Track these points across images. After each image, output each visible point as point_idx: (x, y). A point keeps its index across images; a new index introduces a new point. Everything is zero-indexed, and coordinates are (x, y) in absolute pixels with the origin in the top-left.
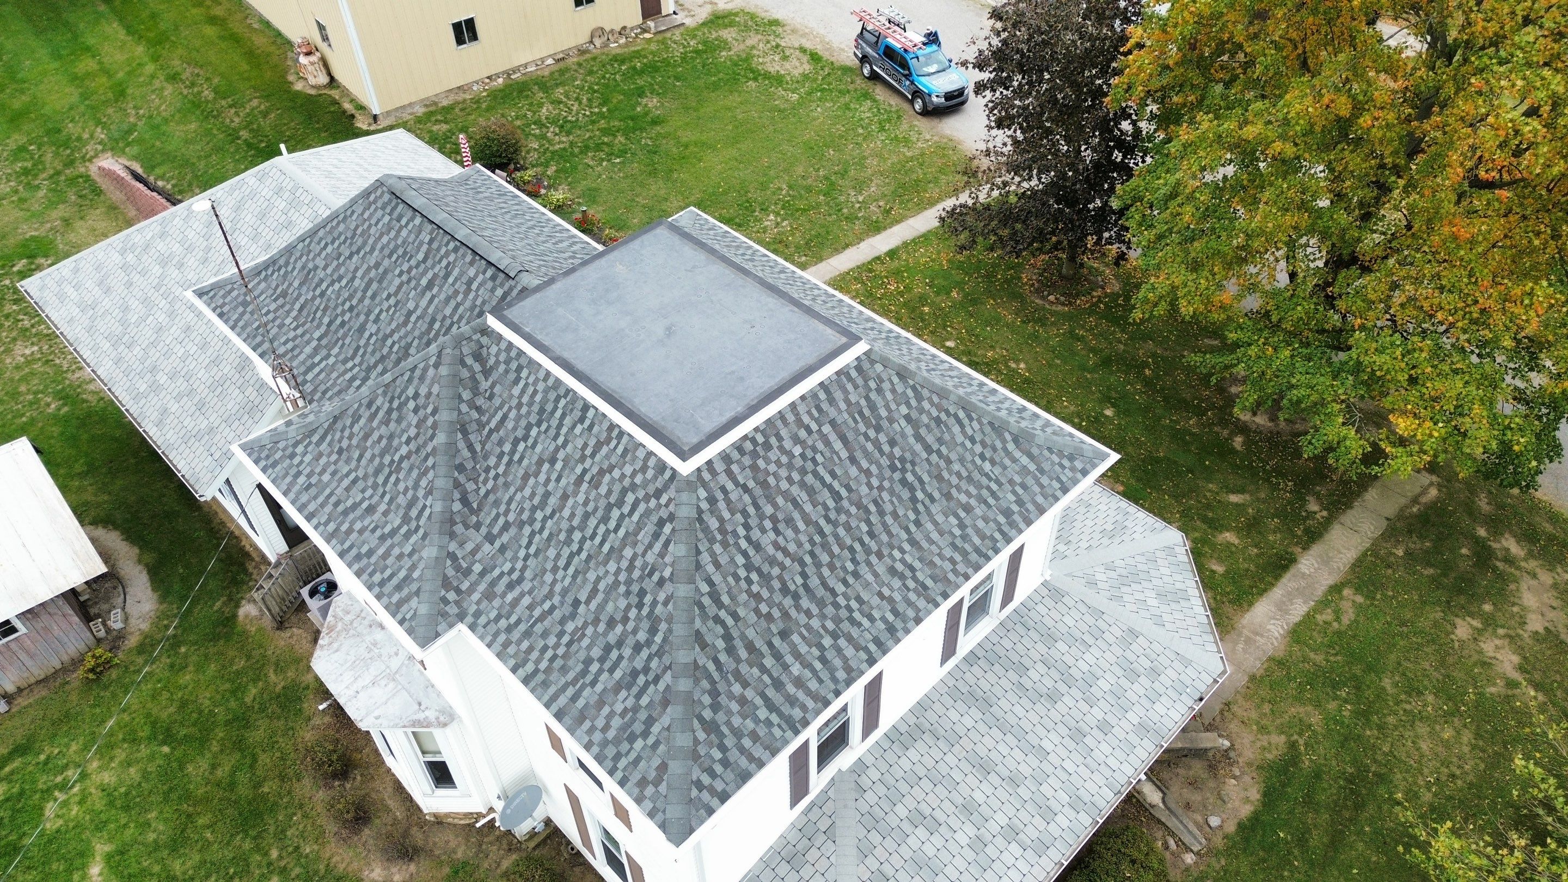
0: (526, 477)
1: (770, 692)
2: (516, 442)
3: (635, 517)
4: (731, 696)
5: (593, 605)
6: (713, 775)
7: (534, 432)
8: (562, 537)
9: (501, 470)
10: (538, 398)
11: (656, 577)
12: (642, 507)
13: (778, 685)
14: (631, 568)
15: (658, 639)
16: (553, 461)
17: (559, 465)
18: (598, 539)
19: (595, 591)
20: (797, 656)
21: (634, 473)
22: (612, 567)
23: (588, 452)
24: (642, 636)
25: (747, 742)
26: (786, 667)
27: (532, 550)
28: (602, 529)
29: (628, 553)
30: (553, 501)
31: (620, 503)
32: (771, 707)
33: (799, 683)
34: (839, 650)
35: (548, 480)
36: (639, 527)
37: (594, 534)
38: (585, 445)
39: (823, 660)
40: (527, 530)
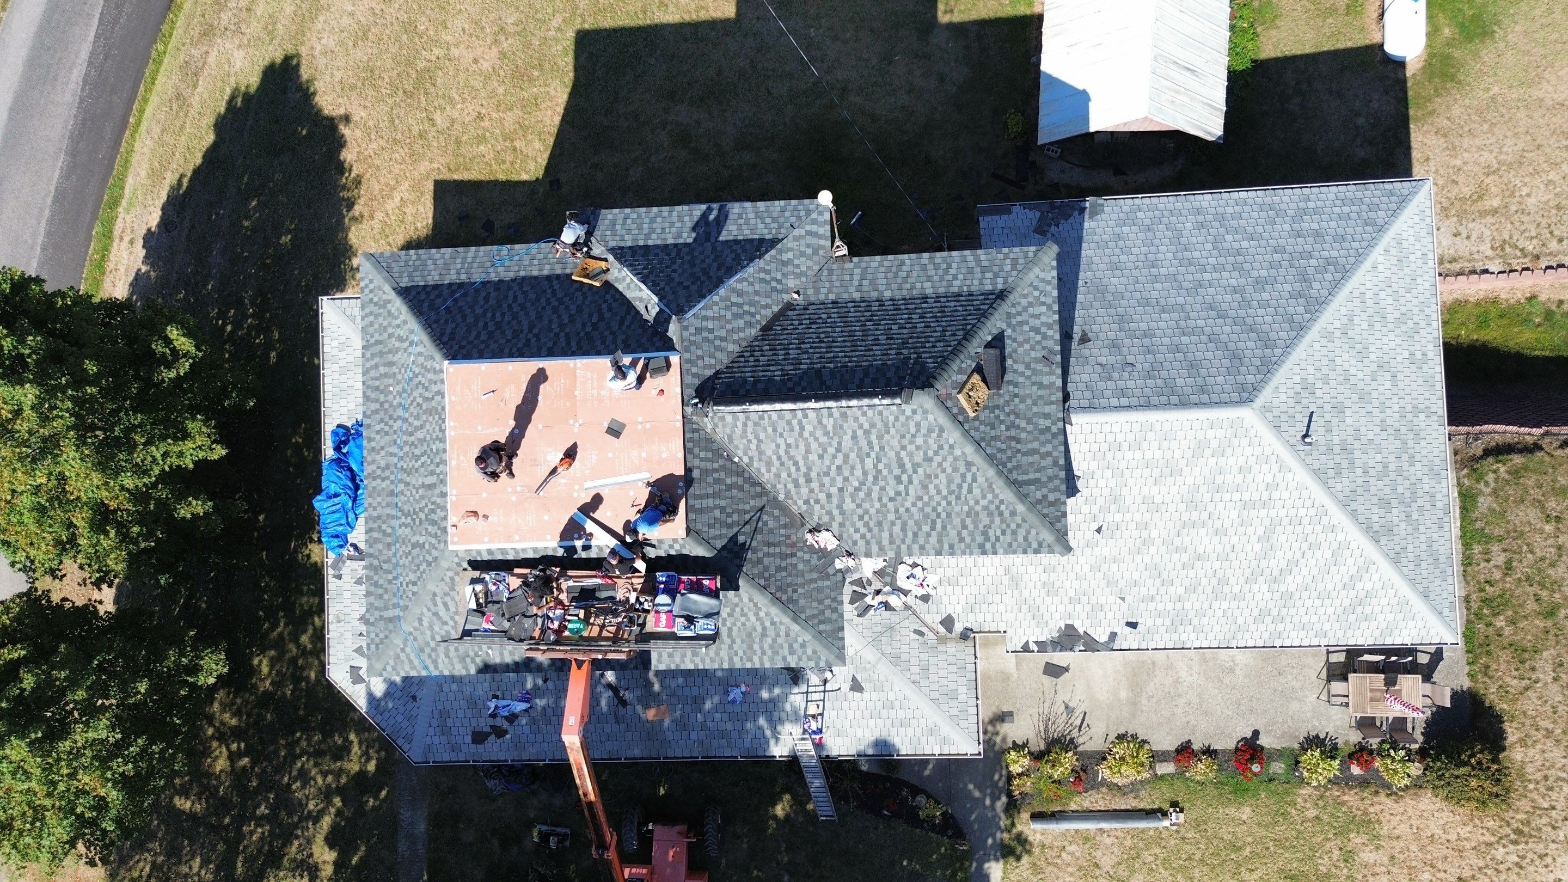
0: (580, 310)
1: (380, 347)
2: (601, 318)
3: (474, 333)
4: (390, 325)
5: (483, 294)
6: (371, 291)
7: (589, 329)
8: (528, 304)
9: (604, 306)
10: (598, 343)
11: (442, 321)
12: (471, 338)
13: (381, 354)
14: (464, 318)
15: (426, 304)
16: (562, 326)
17: (554, 326)
18: (498, 315)
19: (486, 299)
20: (385, 375)
21: (487, 346)
22: (479, 311)
23: (533, 340)
24: (439, 301)
25: (371, 318)
26: (385, 365)
27: (549, 291)
28: (498, 318)
29: (470, 320)
30: (549, 310)
31: (491, 335)
32: (378, 342)
33: (376, 367)
34: (377, 401)
35: (559, 317)
36: (469, 331)
37: (503, 314)
38: (538, 340)
39: (377, 388)
40: (560, 294)
